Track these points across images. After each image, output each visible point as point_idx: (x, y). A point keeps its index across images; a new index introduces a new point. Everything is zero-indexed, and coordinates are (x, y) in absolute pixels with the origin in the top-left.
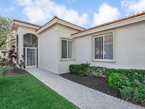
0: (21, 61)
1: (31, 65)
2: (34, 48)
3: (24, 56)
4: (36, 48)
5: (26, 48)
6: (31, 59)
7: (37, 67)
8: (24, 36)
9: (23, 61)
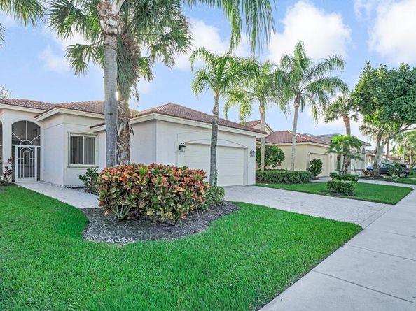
0: (7, 168)
1: (26, 176)
2: (32, 146)
3: (12, 160)
4: (36, 147)
5: (17, 146)
6: (26, 167)
7: (38, 179)
8: (13, 125)
9: (10, 168)
